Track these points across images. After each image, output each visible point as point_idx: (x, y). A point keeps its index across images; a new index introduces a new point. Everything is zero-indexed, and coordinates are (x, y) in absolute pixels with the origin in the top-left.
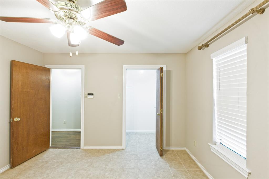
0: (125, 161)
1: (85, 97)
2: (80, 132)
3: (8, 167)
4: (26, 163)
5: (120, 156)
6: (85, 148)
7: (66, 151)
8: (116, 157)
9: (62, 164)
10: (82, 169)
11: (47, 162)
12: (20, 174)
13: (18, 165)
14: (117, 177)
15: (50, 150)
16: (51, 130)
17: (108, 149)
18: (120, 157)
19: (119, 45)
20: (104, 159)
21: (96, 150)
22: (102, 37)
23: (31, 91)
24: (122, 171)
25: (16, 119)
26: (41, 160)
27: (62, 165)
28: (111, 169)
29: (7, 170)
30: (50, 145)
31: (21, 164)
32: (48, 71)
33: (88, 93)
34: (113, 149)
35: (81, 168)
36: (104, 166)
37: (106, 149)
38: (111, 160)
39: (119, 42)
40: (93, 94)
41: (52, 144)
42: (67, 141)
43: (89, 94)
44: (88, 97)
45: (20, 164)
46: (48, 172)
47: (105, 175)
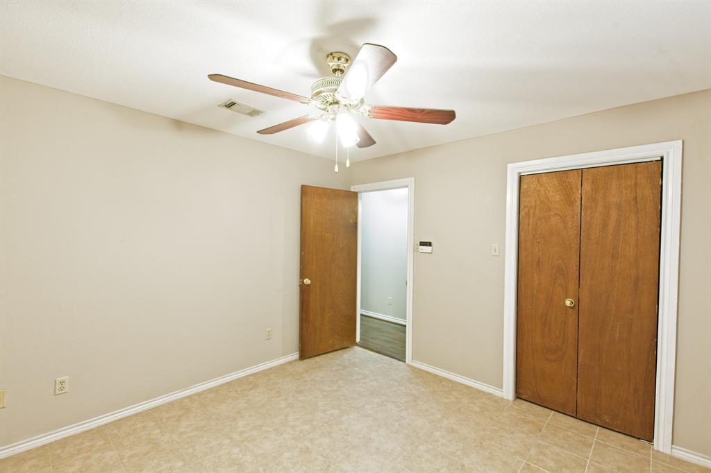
0: (496, 428)
1: (415, 250)
2: (405, 326)
3: (296, 356)
4: (318, 359)
5: (487, 410)
6: (415, 364)
7: (379, 359)
8: (477, 409)
9: (364, 379)
10: (392, 402)
11: (344, 367)
12: (307, 371)
13: (309, 358)
14: (458, 450)
15: (357, 348)
16: (359, 311)
17: (464, 385)
18: (486, 413)
19: (446, 123)
20: (446, 401)
21: (436, 376)
22: (400, 117)
23: (327, 235)
24: (477, 446)
25: (307, 281)
26: (337, 361)
27: (363, 381)
28: (453, 429)
29: (295, 360)
30: (358, 340)
31: (313, 358)
32: (354, 196)
33: (422, 241)
34: (477, 389)
35: (393, 400)
36: (439, 416)
37: (459, 383)
38: (459, 409)
39: (447, 117)
40: (429, 244)
41: (361, 339)
42: (386, 341)
43: (422, 244)
44: (421, 251)
45: (311, 357)
46: (340, 382)
47: (432, 433)
